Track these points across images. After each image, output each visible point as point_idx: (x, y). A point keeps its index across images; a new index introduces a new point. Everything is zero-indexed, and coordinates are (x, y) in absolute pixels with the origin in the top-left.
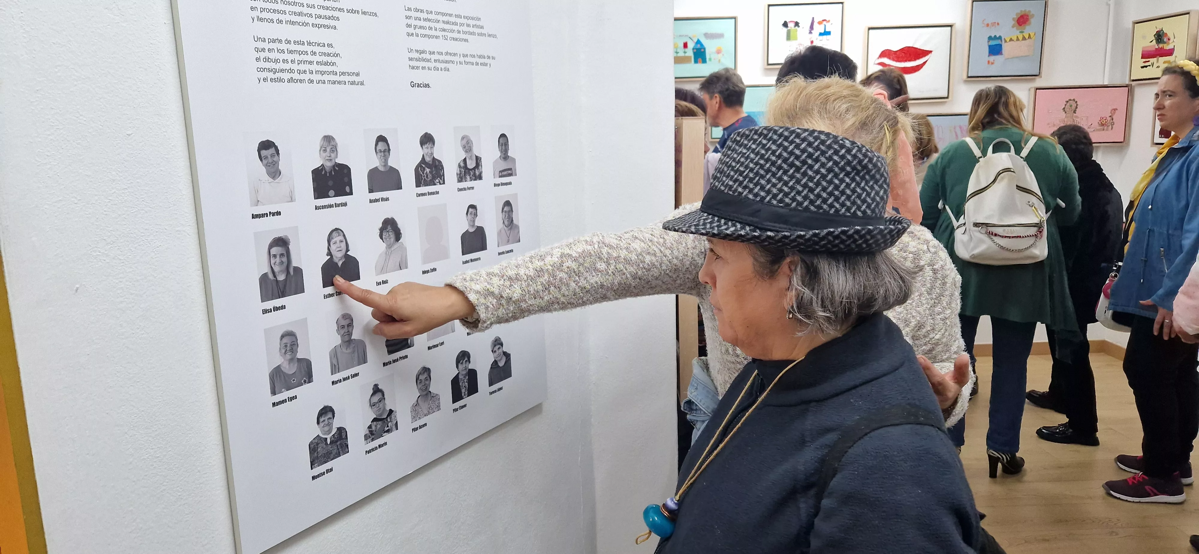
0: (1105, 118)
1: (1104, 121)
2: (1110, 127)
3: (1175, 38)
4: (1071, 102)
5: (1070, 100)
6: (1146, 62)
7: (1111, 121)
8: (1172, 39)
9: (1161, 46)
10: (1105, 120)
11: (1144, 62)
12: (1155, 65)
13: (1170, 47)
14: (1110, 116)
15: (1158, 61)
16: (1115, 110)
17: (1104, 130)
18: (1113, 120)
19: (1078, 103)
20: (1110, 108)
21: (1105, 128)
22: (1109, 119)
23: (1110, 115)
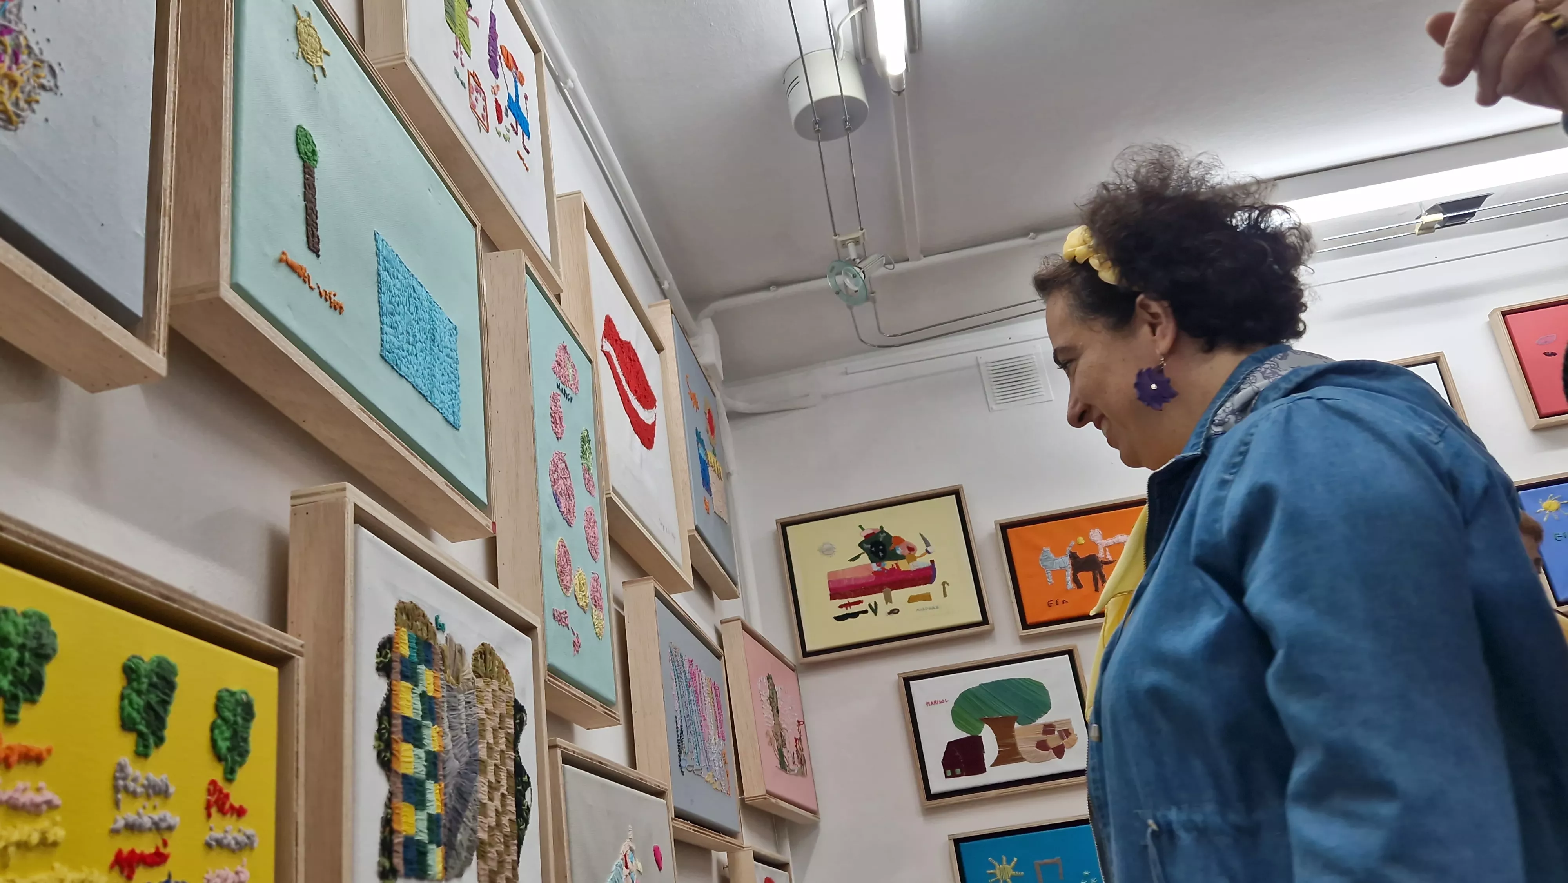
3: (927, 544)
6: (850, 604)
8: (920, 548)
9: (888, 565)
11: (841, 607)
12: (883, 608)
13: (923, 562)
15: (888, 600)
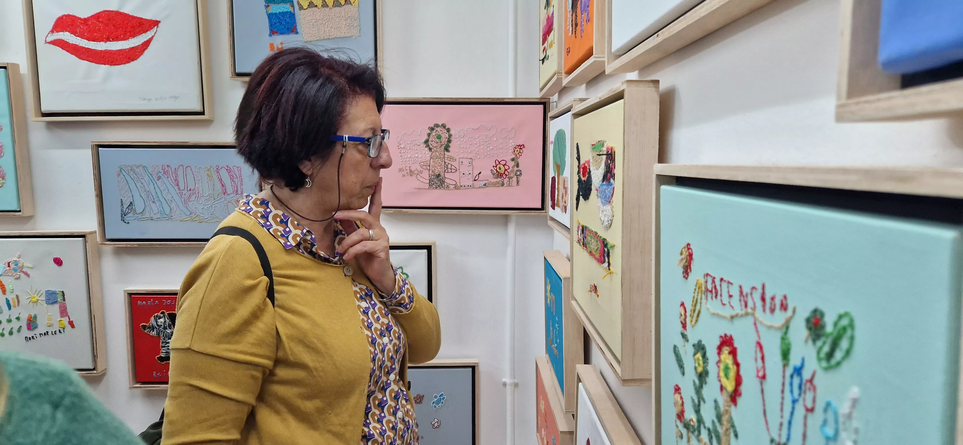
0: (503, 163)
1: (503, 169)
2: (515, 179)
4: (438, 129)
5: (437, 126)
7: (516, 169)
10: (504, 165)
14: (513, 160)
16: (521, 147)
17: (503, 185)
18: (518, 166)
19: (452, 132)
20: (512, 143)
21: (506, 181)
22: (511, 164)
23: (513, 156)
